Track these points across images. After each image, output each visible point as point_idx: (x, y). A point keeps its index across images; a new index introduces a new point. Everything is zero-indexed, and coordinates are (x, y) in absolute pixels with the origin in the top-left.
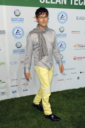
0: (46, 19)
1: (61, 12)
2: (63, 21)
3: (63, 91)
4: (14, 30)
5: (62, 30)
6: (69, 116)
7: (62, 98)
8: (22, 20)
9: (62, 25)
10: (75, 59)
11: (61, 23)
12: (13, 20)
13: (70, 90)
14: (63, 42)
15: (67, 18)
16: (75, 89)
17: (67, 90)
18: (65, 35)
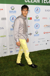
1: (37, 7)
2: (38, 12)
3: (38, 51)
4: (11, 17)
5: (37, 17)
6: (42, 65)
7: (37, 55)
8: (15, 12)
9: (37, 14)
10: (44, 33)
11: (37, 13)
12: (10, 12)
13: (42, 50)
14: (38, 24)
15: (40, 11)
16: (44, 50)
17: (40, 51)
18: (39, 20)
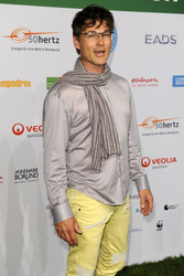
0: (106, 41)
